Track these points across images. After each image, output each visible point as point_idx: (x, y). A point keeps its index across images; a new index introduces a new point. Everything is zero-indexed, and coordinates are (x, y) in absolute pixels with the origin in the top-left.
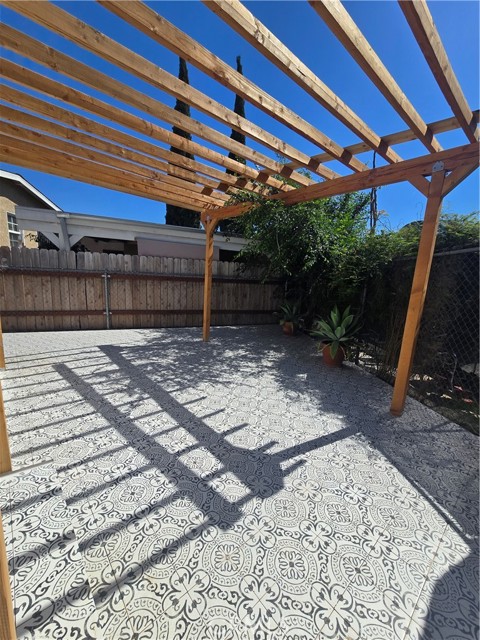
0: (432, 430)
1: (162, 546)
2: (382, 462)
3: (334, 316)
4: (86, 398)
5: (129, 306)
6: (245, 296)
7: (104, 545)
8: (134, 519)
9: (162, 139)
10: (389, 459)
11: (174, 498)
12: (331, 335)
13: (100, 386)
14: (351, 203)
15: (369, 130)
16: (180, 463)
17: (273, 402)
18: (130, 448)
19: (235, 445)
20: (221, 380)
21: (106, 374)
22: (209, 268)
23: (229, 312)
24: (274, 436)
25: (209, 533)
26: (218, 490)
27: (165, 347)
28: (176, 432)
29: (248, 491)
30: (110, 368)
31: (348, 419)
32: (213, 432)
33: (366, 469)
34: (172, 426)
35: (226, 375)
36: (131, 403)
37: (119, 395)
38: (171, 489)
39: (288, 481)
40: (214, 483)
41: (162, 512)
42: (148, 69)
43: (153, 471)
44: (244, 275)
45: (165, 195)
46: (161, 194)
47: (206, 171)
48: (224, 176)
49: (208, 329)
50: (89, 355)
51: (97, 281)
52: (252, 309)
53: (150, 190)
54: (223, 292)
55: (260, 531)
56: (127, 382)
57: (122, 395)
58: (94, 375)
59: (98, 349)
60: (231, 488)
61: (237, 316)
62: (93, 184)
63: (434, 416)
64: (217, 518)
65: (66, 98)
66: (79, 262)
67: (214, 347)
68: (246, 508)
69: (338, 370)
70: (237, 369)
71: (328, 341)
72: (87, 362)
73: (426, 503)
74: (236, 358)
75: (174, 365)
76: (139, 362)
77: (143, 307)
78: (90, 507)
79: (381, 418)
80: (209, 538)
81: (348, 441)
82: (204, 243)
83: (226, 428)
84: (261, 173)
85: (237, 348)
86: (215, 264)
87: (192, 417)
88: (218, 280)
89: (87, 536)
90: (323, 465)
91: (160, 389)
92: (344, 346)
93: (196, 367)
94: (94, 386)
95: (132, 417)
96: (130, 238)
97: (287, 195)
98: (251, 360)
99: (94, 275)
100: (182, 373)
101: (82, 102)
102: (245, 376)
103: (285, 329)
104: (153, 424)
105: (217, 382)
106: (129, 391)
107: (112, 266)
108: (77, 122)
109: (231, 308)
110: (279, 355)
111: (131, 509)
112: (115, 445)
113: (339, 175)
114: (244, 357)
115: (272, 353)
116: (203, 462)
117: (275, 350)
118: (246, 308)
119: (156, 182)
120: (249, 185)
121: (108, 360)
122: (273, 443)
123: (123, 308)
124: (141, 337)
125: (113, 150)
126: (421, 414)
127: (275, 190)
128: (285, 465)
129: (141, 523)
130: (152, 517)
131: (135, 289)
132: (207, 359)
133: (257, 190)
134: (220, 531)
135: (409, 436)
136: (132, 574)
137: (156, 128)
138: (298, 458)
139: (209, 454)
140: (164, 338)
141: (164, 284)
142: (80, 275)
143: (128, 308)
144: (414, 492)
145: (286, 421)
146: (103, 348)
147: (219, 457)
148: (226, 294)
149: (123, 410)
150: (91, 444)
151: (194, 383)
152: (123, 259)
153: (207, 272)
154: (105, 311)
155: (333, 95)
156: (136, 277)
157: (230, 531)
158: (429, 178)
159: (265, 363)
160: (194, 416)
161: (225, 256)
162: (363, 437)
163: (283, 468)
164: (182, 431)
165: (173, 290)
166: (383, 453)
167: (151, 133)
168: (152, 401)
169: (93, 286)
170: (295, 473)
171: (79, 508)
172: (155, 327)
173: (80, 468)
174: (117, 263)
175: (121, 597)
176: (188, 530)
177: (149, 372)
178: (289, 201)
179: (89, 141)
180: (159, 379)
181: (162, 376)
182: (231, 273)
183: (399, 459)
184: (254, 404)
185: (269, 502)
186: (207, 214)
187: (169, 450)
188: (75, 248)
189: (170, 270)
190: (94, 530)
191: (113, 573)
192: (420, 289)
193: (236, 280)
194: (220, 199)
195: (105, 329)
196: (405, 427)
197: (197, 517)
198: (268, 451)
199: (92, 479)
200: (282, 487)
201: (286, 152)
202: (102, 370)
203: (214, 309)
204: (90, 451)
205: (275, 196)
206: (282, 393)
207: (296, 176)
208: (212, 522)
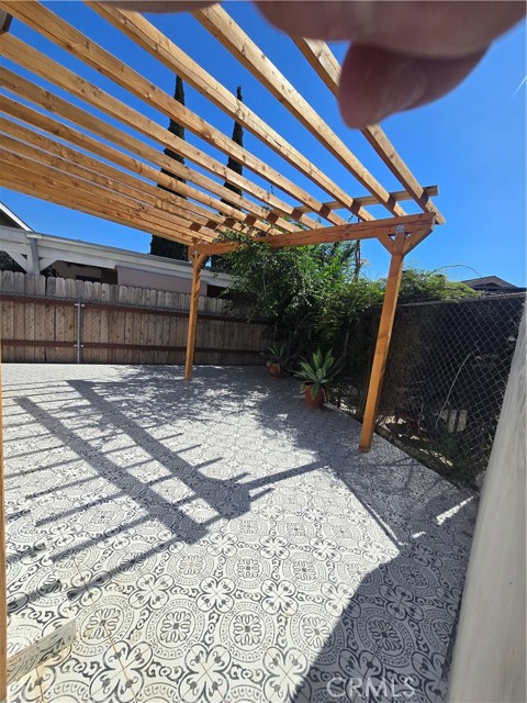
0: (393, 464)
1: (130, 558)
2: (343, 490)
3: (316, 358)
4: (53, 432)
5: (104, 339)
6: (233, 335)
7: (73, 558)
8: (104, 537)
9: (150, 177)
10: (349, 487)
11: (145, 519)
12: (312, 377)
13: (69, 421)
14: (341, 249)
15: (341, 192)
16: (152, 491)
17: (250, 439)
18: (101, 479)
19: (209, 476)
20: (200, 418)
21: (76, 409)
22: (195, 303)
23: (215, 350)
24: (247, 468)
25: (176, 547)
26: (187, 513)
27: (143, 384)
28: (149, 465)
29: (216, 513)
30: (80, 403)
31: (320, 454)
32: (188, 465)
33: (327, 495)
34: (145, 459)
35: (205, 413)
36: (103, 438)
37: (90, 430)
38: (142, 512)
39: (254, 506)
40: (183, 508)
41: (132, 531)
42: (141, 121)
43: (124, 498)
44: (232, 314)
45: (151, 226)
46: (148, 225)
47: (194, 209)
48: (212, 215)
49: (190, 368)
50: (55, 389)
51: (69, 310)
52: (239, 348)
53: (135, 220)
54: (209, 330)
55: (222, 544)
56: (99, 417)
57: (93, 429)
58: (62, 409)
59: (66, 384)
60: (200, 511)
61: (223, 355)
62: (73, 208)
63: (398, 453)
64: (185, 536)
65: (56, 132)
66: (49, 288)
67: (196, 386)
68: (212, 527)
69: (320, 411)
70: (217, 408)
71: (310, 383)
72: (54, 397)
73: (373, 521)
74: (218, 398)
75: (152, 403)
76: (113, 398)
77: (120, 341)
78: (59, 529)
79: (350, 453)
80: (175, 551)
81: (315, 472)
82: (190, 277)
83: (201, 461)
84: (248, 217)
85: (220, 388)
86: (202, 299)
87: (167, 452)
88: (203, 317)
89: (56, 552)
90: (289, 493)
91: (135, 425)
92: (325, 388)
93: (174, 405)
94: (62, 421)
95: (103, 451)
96: (110, 265)
97: (274, 239)
98: (233, 400)
99: (66, 303)
100: (160, 411)
101: (72, 138)
102: (225, 414)
103: (272, 371)
104: (126, 457)
105: (197, 420)
106: (101, 426)
107: (87, 295)
108: (64, 153)
109: (217, 346)
110: (262, 396)
111: (102, 529)
112: (85, 476)
113: (320, 226)
114: (227, 397)
115: (256, 393)
116: (175, 490)
117: (259, 391)
118: (233, 347)
119: (142, 214)
120: (237, 226)
121: (77, 395)
122: (245, 475)
123: (97, 341)
124: (115, 372)
125: (99, 180)
126: (386, 451)
127: (262, 233)
128: (253, 493)
129: (111, 541)
130: (121, 536)
131: (111, 322)
132: (188, 397)
133: (245, 231)
134: (186, 545)
135: (372, 469)
136: (100, 580)
137: (146, 167)
138: (266, 487)
139: (182, 483)
140: (141, 374)
141: (146, 317)
142: (49, 302)
143: (102, 341)
144: (365, 512)
145: (260, 456)
146: (71, 383)
147: (191, 486)
148: (212, 332)
149: (94, 444)
150: (59, 475)
151: (171, 420)
152: (100, 288)
153: (192, 307)
154: (76, 343)
155: (307, 162)
156: (114, 309)
157: (196, 545)
158: (393, 238)
159: (247, 403)
160: (169, 450)
161: (213, 291)
162: (330, 470)
163: (252, 495)
164: (156, 464)
165: (155, 323)
166: (346, 483)
167: (141, 171)
168: (126, 436)
169: (64, 314)
170: (262, 499)
171: (47, 530)
172: (133, 363)
173: (48, 496)
174: (93, 292)
175: (90, 596)
176: (156, 545)
177: (123, 409)
178: (274, 245)
179: (74, 170)
180: (135, 415)
181: (138, 412)
182: (219, 310)
183: (358, 488)
184: (231, 440)
185: (235, 523)
186: (195, 248)
187: (142, 481)
188: (45, 273)
189: (153, 303)
190: (63, 547)
191: (82, 579)
192: (385, 335)
193: (223, 318)
194: (209, 236)
195: (75, 362)
196: (370, 462)
197: (165, 535)
198: (240, 481)
199: (60, 505)
200: (248, 510)
201: (270, 202)
202: (72, 405)
203: (198, 346)
204: (59, 480)
205: (263, 239)
206: (260, 431)
207: (281, 222)
208: (180, 538)
